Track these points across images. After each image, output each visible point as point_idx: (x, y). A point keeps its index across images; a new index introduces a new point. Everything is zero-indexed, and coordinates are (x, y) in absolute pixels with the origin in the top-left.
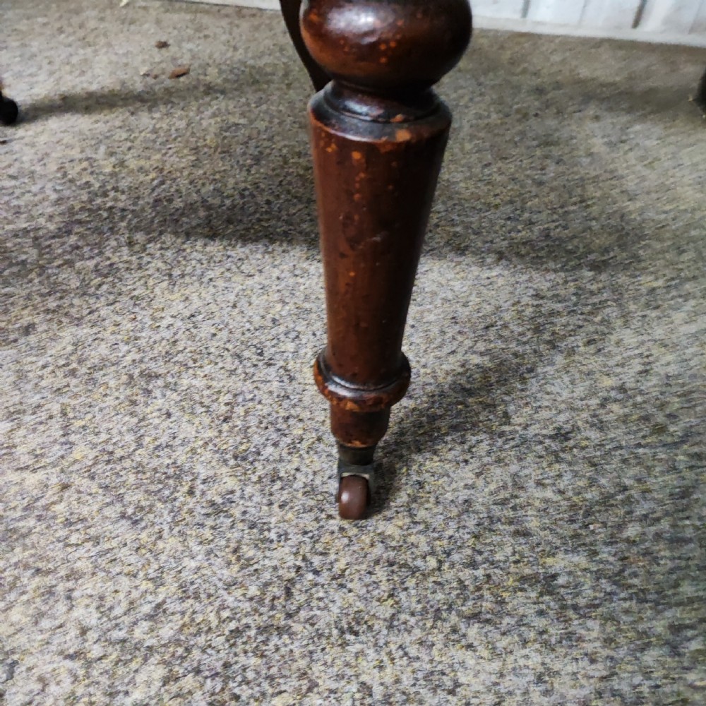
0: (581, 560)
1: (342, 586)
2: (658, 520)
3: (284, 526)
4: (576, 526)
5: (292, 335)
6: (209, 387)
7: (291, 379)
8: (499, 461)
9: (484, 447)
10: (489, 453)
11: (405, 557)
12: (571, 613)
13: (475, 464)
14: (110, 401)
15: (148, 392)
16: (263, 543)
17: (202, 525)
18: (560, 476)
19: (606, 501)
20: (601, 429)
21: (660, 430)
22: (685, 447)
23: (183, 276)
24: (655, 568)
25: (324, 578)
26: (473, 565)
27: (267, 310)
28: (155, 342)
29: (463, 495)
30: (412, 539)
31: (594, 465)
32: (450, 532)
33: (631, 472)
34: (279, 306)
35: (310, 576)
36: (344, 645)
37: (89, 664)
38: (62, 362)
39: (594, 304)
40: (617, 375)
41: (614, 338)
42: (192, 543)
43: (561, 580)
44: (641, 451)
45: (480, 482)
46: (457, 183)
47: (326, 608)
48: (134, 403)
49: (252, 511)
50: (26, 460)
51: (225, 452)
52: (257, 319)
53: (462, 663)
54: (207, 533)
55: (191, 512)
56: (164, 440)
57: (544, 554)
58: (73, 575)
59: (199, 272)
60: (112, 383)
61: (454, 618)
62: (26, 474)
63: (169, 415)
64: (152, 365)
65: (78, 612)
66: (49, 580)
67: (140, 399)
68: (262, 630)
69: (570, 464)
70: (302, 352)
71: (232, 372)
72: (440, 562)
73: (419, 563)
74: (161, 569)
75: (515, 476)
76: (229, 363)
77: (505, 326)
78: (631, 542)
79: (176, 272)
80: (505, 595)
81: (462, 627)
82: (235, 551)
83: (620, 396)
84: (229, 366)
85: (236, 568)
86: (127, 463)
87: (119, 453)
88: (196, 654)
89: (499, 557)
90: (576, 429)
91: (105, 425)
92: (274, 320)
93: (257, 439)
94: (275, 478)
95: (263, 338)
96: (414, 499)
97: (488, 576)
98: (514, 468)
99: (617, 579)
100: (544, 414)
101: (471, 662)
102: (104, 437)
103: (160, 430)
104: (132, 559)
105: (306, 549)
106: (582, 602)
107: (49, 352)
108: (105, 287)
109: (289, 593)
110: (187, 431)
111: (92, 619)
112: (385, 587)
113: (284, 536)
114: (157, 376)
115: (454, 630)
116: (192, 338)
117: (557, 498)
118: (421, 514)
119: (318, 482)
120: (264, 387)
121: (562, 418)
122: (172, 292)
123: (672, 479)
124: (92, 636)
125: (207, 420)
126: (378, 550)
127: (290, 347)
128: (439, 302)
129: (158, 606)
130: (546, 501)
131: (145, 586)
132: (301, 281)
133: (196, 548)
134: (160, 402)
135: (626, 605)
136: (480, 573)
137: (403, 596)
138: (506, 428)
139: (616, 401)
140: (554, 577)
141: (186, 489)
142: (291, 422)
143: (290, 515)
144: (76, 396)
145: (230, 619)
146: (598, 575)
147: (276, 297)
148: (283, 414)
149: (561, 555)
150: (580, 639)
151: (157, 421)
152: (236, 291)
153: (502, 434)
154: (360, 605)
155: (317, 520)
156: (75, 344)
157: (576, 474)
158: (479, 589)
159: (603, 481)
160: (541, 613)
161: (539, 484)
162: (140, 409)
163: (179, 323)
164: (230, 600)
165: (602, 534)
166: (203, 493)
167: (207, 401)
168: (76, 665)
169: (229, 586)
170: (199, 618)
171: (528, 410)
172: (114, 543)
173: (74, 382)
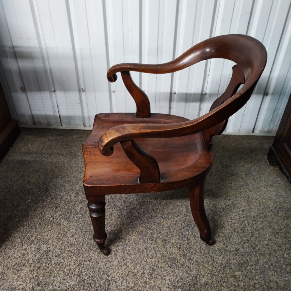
0: (240, 273)
1: (204, 277)
2: (253, 266)
3: (193, 268)
4: (240, 267)
5: (187, 230)
6: (176, 242)
7: (189, 240)
8: (226, 255)
9: (223, 253)
10: (224, 254)
11: (212, 273)
12: (239, 281)
13: (222, 256)
14: (160, 246)
15: (166, 243)
16: (190, 270)
17: (181, 268)
18: (237, 258)
19: (244, 262)
20: (244, 249)
21: (254, 248)
22: (259, 252)
23: (165, 218)
24: (252, 274)
25: (201, 276)
26: (223, 274)
27: (182, 224)
28: (164, 233)
29: (221, 262)
30: (213, 270)
31: (242, 256)
32: (219, 268)
33: (249, 257)
34: (184, 224)
35: (199, 276)
36: (206, 286)
37: (171, 289)
38: (150, 238)
39: (243, 221)
40: (247, 237)
41: (246, 228)
42: (180, 271)
43: (237, 276)
44: (251, 253)
45: (223, 259)
46: (213, 189)
47: (202, 281)
48: (164, 246)
49: (188, 265)
50: (151, 257)
51: (181, 255)
52: (180, 227)
53: (223, 289)
54: (182, 269)
55: (179, 265)
56: (171, 252)
57: (234, 272)
58: (164, 276)
59: (167, 216)
60: (159, 242)
61: (221, 282)
62: (152, 259)
63: (170, 248)
64: (165, 238)
65: (167, 281)
66: (161, 277)
67: (165, 245)
68: (194, 284)
69: (238, 256)
70: (190, 234)
71: (179, 239)
72: (218, 274)
73: (215, 274)
74: (177, 275)
75: (229, 258)
76: (178, 237)
77: (226, 227)
78: (248, 270)
79: (164, 217)
80: (229, 279)
81: (222, 284)
82: (187, 272)
83: (247, 242)
84: (178, 238)
85: (187, 275)
86: (166, 257)
87: (165, 255)
88: (185, 288)
89: (227, 272)
90: (239, 249)
91: (161, 250)
92: (183, 227)
93: (186, 252)
94: (190, 259)
95: (182, 231)
96: (213, 263)
97: (226, 276)
98: (229, 257)
99: (246, 276)
100: (234, 246)
101: (224, 289)
102: (161, 252)
103: (170, 251)
104: (172, 273)
105: (197, 271)
106: (240, 280)
107: (147, 236)
108: (152, 221)
109: (196, 279)
110: (174, 251)
111: (169, 283)
112: (210, 278)
113: (193, 269)
114: (167, 240)
115: (221, 284)
116: (170, 232)
117: (236, 262)
118: (214, 265)
119: (197, 260)
120: (185, 242)
121: (237, 246)
122: (164, 222)
123: (256, 258)
124: (170, 285)
125: (177, 249)
126: (208, 272)
127: (187, 233)
128: (213, 221)
129: (178, 281)
130: (234, 263)
131: (175, 278)
132: (186, 217)
133: (181, 272)
134: (168, 245)
135: (247, 280)
136: (224, 275)
137: (213, 279)
138: (227, 249)
139: (247, 243)
140: (236, 276)
141: (177, 261)
142: (191, 249)
143: (194, 266)
144: (154, 245)
145: (188, 283)
146: (243, 275)
147: (183, 222)
148: (189, 247)
149: (237, 272)
150: (240, 285)
151: (169, 249)
152: (175, 220)
153: (226, 250)
154: (207, 280)
155: (198, 266)
156: (151, 234)
157: (239, 258)
158: (224, 278)
159: (244, 259)
160: (234, 281)
161: (233, 260)
162: (165, 247)
163: (167, 229)
164: (188, 280)
165: (244, 268)
166: (180, 262)
167: (176, 245)
168: (169, 289)
169: (187, 277)
170: (184, 282)
171: (230, 245)
172: (168, 271)
173: (153, 242)
